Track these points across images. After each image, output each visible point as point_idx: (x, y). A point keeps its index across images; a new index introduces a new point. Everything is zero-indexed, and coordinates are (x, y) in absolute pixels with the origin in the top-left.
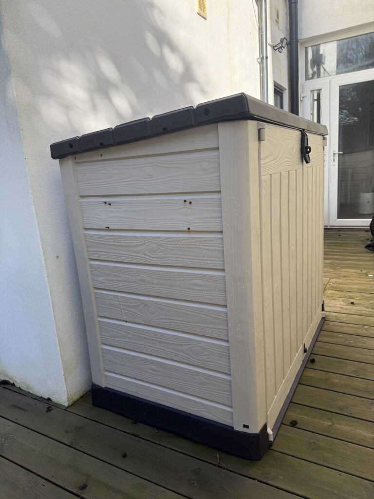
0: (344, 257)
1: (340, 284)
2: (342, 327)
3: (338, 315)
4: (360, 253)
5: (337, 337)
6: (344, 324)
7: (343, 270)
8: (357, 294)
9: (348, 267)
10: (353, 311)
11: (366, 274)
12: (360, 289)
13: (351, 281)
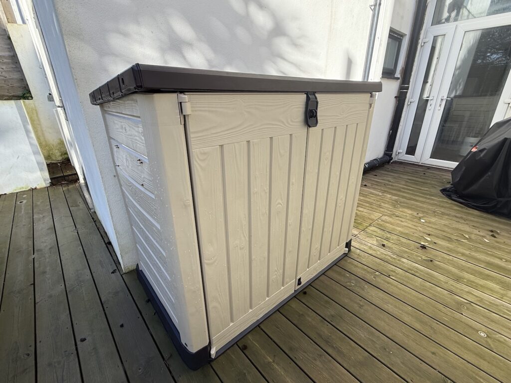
0: (412, 196)
1: (388, 223)
2: (356, 266)
3: (362, 254)
4: (430, 195)
5: (344, 276)
6: (360, 265)
7: (401, 209)
8: (395, 237)
9: (408, 208)
10: (379, 253)
11: (420, 218)
12: (402, 233)
13: (400, 223)
